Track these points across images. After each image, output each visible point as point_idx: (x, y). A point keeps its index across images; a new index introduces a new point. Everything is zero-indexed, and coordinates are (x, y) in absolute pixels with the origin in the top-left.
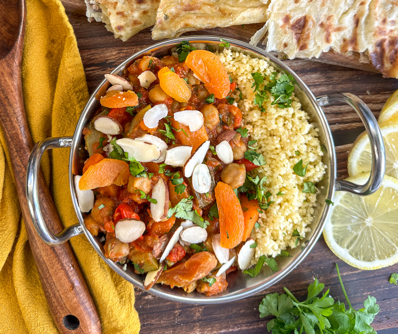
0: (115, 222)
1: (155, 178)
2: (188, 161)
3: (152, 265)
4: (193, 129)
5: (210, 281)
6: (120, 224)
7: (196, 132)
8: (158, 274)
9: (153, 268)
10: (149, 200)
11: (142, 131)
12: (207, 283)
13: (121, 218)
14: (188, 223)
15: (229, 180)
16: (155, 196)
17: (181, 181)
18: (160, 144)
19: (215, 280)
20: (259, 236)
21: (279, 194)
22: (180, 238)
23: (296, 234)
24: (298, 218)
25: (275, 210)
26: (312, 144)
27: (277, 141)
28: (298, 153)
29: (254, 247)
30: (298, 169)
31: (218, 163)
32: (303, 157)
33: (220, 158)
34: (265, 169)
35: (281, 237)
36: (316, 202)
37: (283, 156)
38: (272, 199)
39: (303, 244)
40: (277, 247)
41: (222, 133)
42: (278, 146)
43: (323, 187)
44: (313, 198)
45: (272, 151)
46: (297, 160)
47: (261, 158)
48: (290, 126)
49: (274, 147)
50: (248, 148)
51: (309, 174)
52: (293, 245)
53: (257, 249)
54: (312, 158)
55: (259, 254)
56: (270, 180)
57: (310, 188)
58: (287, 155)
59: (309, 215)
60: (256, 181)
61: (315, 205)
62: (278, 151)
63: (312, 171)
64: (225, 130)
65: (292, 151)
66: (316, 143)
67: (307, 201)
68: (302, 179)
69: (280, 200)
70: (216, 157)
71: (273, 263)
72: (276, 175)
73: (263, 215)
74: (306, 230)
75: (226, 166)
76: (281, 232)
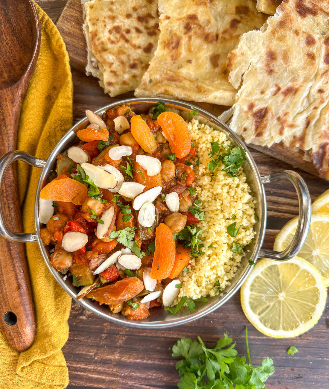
0: (64, 233)
1: (108, 204)
2: (139, 195)
3: (88, 280)
4: (150, 173)
5: (135, 305)
6: (67, 235)
7: (152, 177)
8: (91, 288)
9: (88, 283)
10: (98, 221)
11: (106, 161)
12: (132, 307)
13: (70, 230)
14: (127, 250)
15: (170, 223)
16: (103, 218)
17: (129, 211)
18: (118, 176)
19: (139, 305)
20: (185, 279)
21: (210, 247)
22: (117, 261)
23: (217, 285)
24: (221, 271)
25: (204, 260)
26: (248, 213)
27: (219, 203)
28: (234, 217)
29: (179, 287)
30: (231, 229)
31: (165, 208)
32: (237, 221)
33: (168, 205)
34: (204, 225)
35: (204, 284)
36: (240, 262)
37: (221, 216)
38: (203, 250)
39: (222, 295)
40: (198, 292)
41: (174, 186)
42: (219, 208)
43: (248, 251)
44: (238, 258)
45: (213, 212)
46: (231, 222)
47: (202, 214)
48: (233, 193)
49: (215, 208)
50: (193, 205)
51: (239, 236)
52: (212, 294)
53: (181, 289)
54: (245, 223)
55: (182, 295)
56: (206, 234)
57: (237, 249)
58: (224, 216)
59: (232, 272)
60: (193, 231)
61: (239, 265)
62: (218, 212)
63: (243, 234)
64: (177, 184)
65: (229, 214)
66: (251, 212)
67: (232, 259)
68: (232, 239)
69: (209, 252)
70: (164, 203)
71: (192, 305)
72: (211, 231)
73: (193, 262)
74: (227, 283)
75: (171, 213)
76: (204, 280)
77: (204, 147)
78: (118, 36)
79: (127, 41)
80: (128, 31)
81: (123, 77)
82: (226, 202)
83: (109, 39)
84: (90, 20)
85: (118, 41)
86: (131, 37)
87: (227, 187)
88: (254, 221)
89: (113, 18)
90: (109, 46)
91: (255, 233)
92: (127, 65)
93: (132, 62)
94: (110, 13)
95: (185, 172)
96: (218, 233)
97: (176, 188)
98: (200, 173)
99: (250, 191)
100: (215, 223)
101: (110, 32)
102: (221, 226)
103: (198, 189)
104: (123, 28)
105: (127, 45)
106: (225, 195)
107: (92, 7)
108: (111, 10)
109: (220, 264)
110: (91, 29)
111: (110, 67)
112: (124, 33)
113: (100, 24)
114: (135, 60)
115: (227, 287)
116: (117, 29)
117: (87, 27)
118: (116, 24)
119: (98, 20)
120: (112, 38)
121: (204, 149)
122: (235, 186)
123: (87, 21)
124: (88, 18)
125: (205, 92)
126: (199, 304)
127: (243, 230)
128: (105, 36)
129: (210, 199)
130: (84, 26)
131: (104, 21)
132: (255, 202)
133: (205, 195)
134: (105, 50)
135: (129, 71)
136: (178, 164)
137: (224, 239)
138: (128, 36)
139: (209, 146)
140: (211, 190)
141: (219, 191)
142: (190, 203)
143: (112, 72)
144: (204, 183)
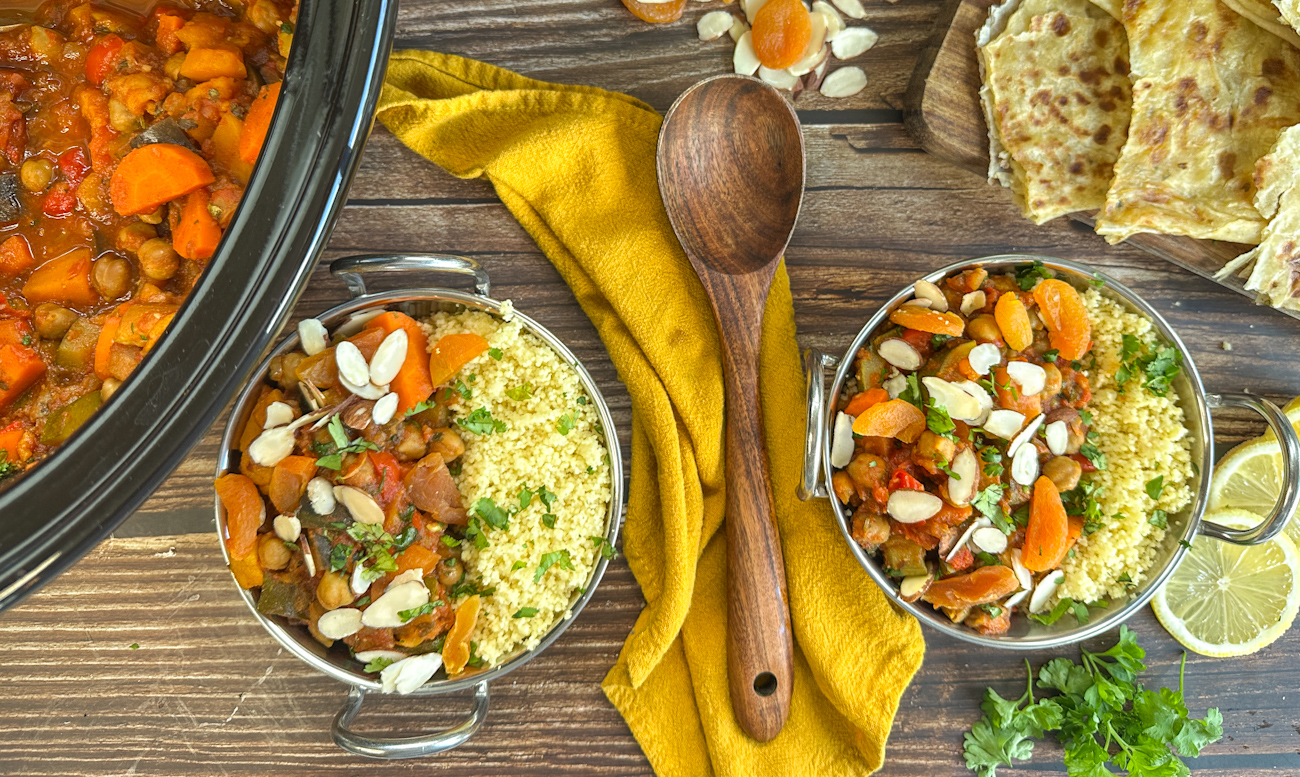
0: (891, 491)
1: (962, 445)
2: (1019, 434)
3: (921, 568)
4: (1026, 391)
5: (994, 611)
6: (898, 494)
7: (1028, 397)
8: (928, 582)
9: (919, 572)
10: (948, 473)
11: (960, 374)
12: (990, 613)
13: (900, 486)
14: (985, 521)
15: (1058, 476)
16: (956, 469)
17: (998, 459)
18: (983, 400)
19: (1001, 612)
20: (1070, 569)
21: (1117, 517)
22: (971, 537)
23: (1124, 579)
24: (1133, 557)
25: (1104, 537)
26: (1180, 458)
27: (1132, 440)
28: (1158, 466)
29: (1060, 582)
30: (1154, 488)
31: (1046, 450)
32: (1165, 473)
33: (1049, 443)
34: (1105, 477)
35: (1103, 578)
36: (1162, 542)
37: (1137, 464)
38: (1104, 520)
39: (1133, 596)
40: (1094, 590)
41: (1058, 409)
42: (1133, 449)
43: (1178, 523)
44: (1160, 535)
45: (1119, 454)
46: (1155, 475)
47: (1103, 459)
48: (1156, 425)
49: (1125, 449)
50: (1086, 441)
51: (1166, 499)
52: (1118, 593)
53: (1064, 586)
54: (1177, 477)
55: (1065, 594)
56: (1108, 494)
57: (1160, 519)
58: (1142, 464)
59: (1147, 558)
60: (1089, 490)
61: (1159, 546)
62: (1129, 456)
63: (1173, 496)
64: (1063, 406)
65: (1150, 460)
66: (1186, 457)
67: (1149, 537)
68: (1153, 503)
69: (1115, 525)
70: (1044, 441)
71: (1083, 612)
72: (1119, 488)
73: (1084, 541)
74: (1143, 577)
75: (1054, 457)
76: (1104, 571)
77: (1110, 339)
78: (1046, 109)
79: (1064, 121)
80: (1064, 102)
81: (1062, 192)
82: (1145, 439)
83: (1031, 117)
84: (996, 80)
85: (1046, 121)
86: (1070, 113)
87: (1146, 412)
88: (1191, 474)
89: (1036, 75)
90: (1033, 130)
91: (1193, 494)
92: (1066, 166)
93: (1073, 161)
94: (1029, 66)
95: (1077, 385)
96: (1132, 493)
97: (1062, 414)
98: (1099, 385)
99: (1183, 420)
100: (1125, 475)
101: (1033, 103)
102: (1138, 482)
103: (1095, 412)
104: (1053, 94)
105: (1063, 129)
106: (1143, 426)
107: (998, 55)
108: (1030, 58)
109: (1131, 546)
110: (998, 97)
111: (1038, 172)
112: (1057, 104)
113: (1014, 87)
114: (1079, 156)
115: (1142, 582)
116: (1044, 96)
117: (990, 92)
118: (1042, 88)
119: (1010, 80)
120: (1037, 114)
121: (1108, 343)
122: (1160, 410)
123: (992, 82)
124: (992, 77)
125: (1210, 221)
126: (1094, 610)
127: (1172, 489)
128: (1024, 111)
129: (1114, 431)
130: (983, 91)
131: (1022, 83)
132: (1192, 440)
133: (1106, 424)
134: (1026, 139)
135: (1070, 179)
136: (1065, 369)
137: (1140, 503)
138: (1063, 110)
139: (1119, 338)
140: (1117, 416)
141: (1134, 419)
142: (1082, 439)
143: (1043, 181)
144: (1105, 403)
